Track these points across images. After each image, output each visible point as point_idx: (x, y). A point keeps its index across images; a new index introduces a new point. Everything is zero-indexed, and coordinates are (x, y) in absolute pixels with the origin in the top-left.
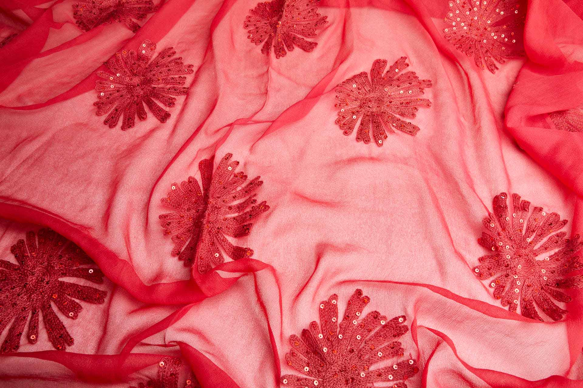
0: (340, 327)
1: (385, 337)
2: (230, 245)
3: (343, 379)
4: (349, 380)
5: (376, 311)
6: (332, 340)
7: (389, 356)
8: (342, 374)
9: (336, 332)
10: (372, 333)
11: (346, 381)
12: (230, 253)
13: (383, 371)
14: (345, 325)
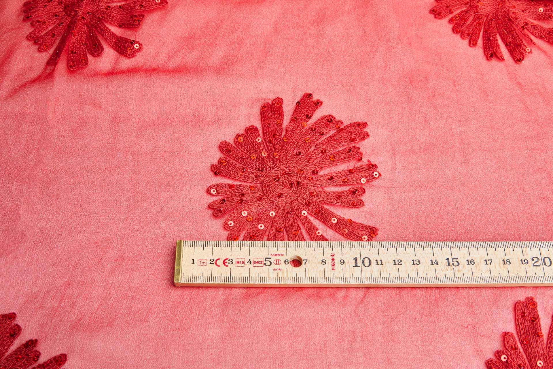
0: (286, 130)
1: (340, 141)
2: (113, 35)
3: (286, 182)
4: (294, 183)
5: (330, 116)
6: (275, 143)
7: (345, 160)
8: (285, 177)
9: (281, 135)
10: (325, 137)
11: (290, 184)
12: (112, 43)
13: (335, 175)
14: (292, 128)
